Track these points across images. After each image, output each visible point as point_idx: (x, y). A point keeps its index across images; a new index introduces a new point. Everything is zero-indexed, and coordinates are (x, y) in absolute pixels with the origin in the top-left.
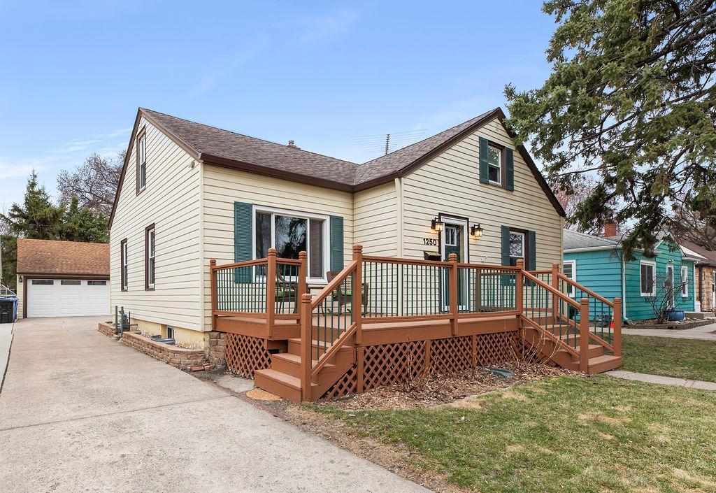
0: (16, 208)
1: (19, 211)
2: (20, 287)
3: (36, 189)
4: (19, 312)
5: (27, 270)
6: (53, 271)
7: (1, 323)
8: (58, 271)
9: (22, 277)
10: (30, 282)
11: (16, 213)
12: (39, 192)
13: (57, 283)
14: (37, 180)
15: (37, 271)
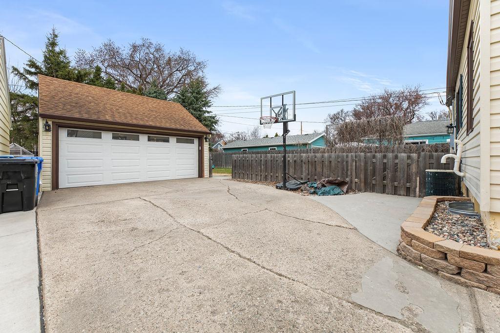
0: (33, 64)
1: (37, 67)
2: (45, 140)
3: (57, 49)
4: (44, 180)
5: (58, 113)
6: (102, 118)
7: (3, 212)
8: (108, 118)
9: (50, 123)
10: (63, 133)
11: (33, 70)
12: (61, 52)
13: (107, 136)
14: (58, 40)
15: (77, 116)
